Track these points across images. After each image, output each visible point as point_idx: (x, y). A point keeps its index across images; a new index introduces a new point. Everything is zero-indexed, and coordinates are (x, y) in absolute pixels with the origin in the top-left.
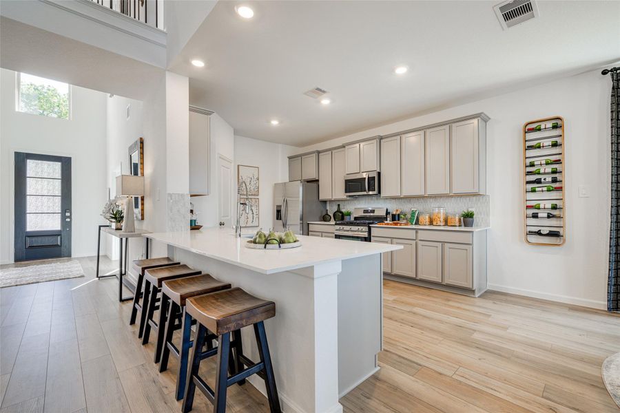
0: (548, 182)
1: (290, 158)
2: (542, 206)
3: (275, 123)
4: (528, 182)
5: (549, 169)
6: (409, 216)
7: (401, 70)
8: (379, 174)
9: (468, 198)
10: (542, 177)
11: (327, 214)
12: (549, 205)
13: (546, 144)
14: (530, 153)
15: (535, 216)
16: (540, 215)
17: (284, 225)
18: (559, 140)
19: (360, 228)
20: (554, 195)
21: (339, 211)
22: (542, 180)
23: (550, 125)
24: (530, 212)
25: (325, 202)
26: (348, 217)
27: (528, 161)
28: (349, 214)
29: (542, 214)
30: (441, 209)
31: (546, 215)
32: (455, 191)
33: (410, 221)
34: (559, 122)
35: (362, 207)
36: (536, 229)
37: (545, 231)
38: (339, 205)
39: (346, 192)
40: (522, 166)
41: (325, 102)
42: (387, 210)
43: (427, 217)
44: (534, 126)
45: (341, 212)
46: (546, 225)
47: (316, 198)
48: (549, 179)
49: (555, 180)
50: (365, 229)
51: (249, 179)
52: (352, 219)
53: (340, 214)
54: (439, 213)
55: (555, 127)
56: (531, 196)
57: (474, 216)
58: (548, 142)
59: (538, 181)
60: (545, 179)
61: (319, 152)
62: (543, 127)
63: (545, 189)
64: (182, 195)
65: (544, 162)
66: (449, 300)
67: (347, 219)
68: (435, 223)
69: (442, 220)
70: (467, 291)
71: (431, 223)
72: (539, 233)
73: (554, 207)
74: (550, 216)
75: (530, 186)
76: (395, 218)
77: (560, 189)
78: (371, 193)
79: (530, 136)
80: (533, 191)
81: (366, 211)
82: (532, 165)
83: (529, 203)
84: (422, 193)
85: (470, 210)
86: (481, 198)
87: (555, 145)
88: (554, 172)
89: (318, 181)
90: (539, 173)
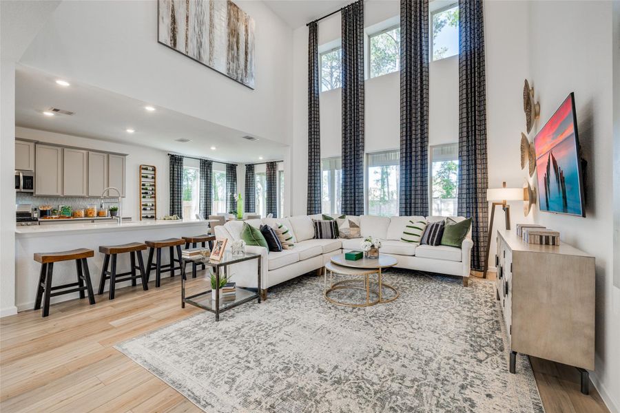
2: (148, 205)
4: (142, 193)
5: (151, 188)
7: (130, 131)
10: (148, 191)
12: (150, 204)
14: (143, 179)
15: (145, 209)
20: (153, 200)
22: (148, 193)
23: (151, 168)
24: (143, 207)
27: (142, 183)
29: (148, 208)
32: (110, 195)
34: (154, 168)
36: (145, 215)
37: (149, 216)
40: (139, 185)
43: (82, 212)
44: (145, 167)
46: (149, 213)
48: (151, 193)
49: (153, 194)
54: (93, 209)
55: (153, 170)
56: (143, 200)
58: (150, 176)
59: (146, 193)
62: (148, 169)
63: (149, 197)
65: (148, 185)
69: (95, 213)
71: (86, 215)
72: (146, 217)
73: (153, 205)
74: (151, 209)
75: (142, 195)
77: (155, 197)
79: (143, 171)
80: (144, 197)
82: (144, 185)
83: (142, 203)
87: (153, 178)
88: (153, 190)
90: (147, 189)
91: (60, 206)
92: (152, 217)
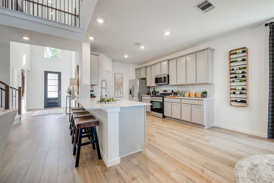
0: (240, 78)
1: (136, 70)
2: (237, 89)
3: (126, 56)
4: (231, 78)
5: (240, 71)
6: (181, 93)
8: (168, 75)
9: (205, 85)
10: (237, 75)
11: (150, 92)
12: (240, 88)
13: (239, 60)
14: (232, 64)
15: (234, 93)
16: (236, 93)
17: (133, 97)
18: (245, 58)
19: (160, 98)
20: (244, 83)
21: (154, 91)
22: (238, 77)
23: (241, 51)
24: (232, 91)
25: (149, 87)
26: (157, 93)
27: (231, 68)
28: (158, 92)
29: (237, 92)
30: (193, 90)
31: (239, 93)
32: (198, 82)
33: (181, 95)
34: (245, 49)
35: (162, 89)
36: (235, 99)
37: (239, 100)
38: (154, 89)
39: (156, 83)
40: (229, 70)
41: (142, 47)
42: (172, 90)
43: (188, 93)
45: (155, 91)
46: (239, 97)
47: (145, 86)
48: (241, 76)
49: (243, 77)
50: (161, 98)
51: (119, 79)
52: (159, 94)
53: (154, 92)
54: (193, 92)
55: (244, 52)
56: (233, 84)
57: (207, 93)
59: (236, 77)
60: (239, 76)
61: (146, 67)
62: (238, 52)
63: (239, 81)
64: (88, 85)
65: (238, 68)
66: (191, 129)
67: (157, 94)
68: (190, 96)
69: (194, 94)
70: (201, 126)
72: (236, 101)
73: (243, 89)
74: (241, 93)
75: (232, 80)
76: (176, 94)
77: (245, 81)
78: (165, 83)
79: (232, 56)
80: (234, 82)
81: (164, 91)
82: (233, 70)
83: (232, 87)
84: (185, 83)
85: (206, 90)
86: (211, 85)
87: (244, 60)
88: (243, 73)
89: (146, 79)
90: (236, 74)
92: (242, 102)
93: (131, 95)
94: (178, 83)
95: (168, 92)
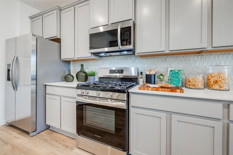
1: (32, 18)
11: (70, 74)
17: (15, 87)
21: (82, 71)
25: (68, 62)
26: (92, 77)
28: (93, 75)
35: (107, 66)
38: (82, 65)
39: (91, 48)
45: (85, 73)
47: (57, 57)
52: (97, 79)
53: (84, 75)
67: (91, 80)
81: (112, 72)
89: (59, 39)
91: (169, 70)
93: (10, 82)
94: (175, 46)
95: (125, 74)
